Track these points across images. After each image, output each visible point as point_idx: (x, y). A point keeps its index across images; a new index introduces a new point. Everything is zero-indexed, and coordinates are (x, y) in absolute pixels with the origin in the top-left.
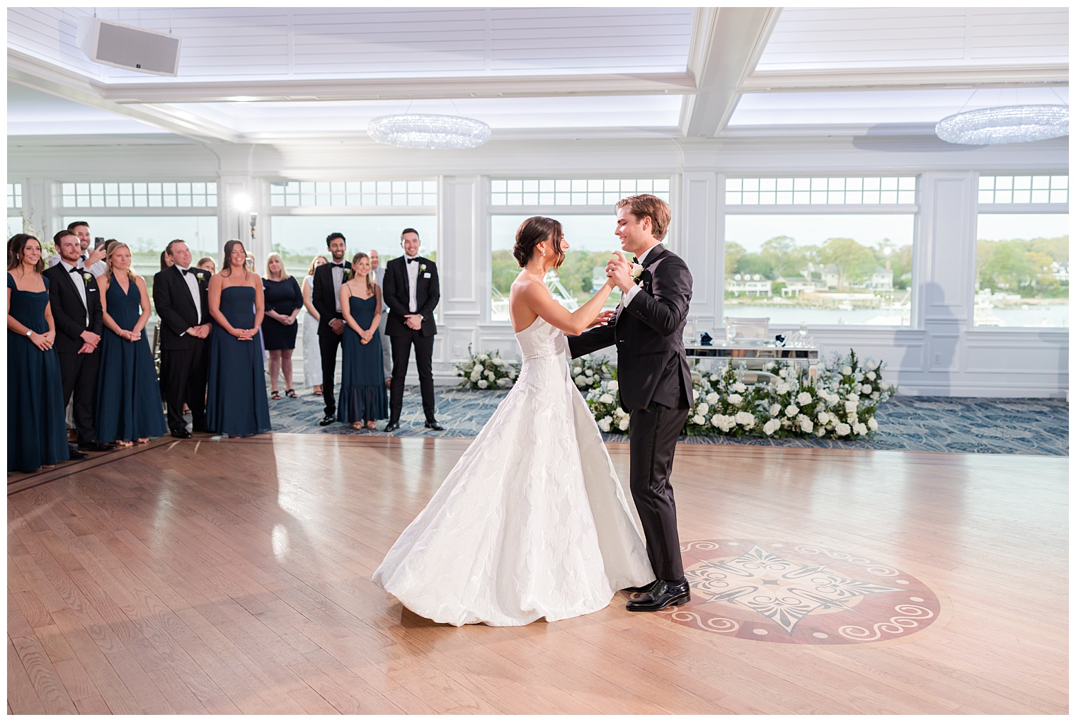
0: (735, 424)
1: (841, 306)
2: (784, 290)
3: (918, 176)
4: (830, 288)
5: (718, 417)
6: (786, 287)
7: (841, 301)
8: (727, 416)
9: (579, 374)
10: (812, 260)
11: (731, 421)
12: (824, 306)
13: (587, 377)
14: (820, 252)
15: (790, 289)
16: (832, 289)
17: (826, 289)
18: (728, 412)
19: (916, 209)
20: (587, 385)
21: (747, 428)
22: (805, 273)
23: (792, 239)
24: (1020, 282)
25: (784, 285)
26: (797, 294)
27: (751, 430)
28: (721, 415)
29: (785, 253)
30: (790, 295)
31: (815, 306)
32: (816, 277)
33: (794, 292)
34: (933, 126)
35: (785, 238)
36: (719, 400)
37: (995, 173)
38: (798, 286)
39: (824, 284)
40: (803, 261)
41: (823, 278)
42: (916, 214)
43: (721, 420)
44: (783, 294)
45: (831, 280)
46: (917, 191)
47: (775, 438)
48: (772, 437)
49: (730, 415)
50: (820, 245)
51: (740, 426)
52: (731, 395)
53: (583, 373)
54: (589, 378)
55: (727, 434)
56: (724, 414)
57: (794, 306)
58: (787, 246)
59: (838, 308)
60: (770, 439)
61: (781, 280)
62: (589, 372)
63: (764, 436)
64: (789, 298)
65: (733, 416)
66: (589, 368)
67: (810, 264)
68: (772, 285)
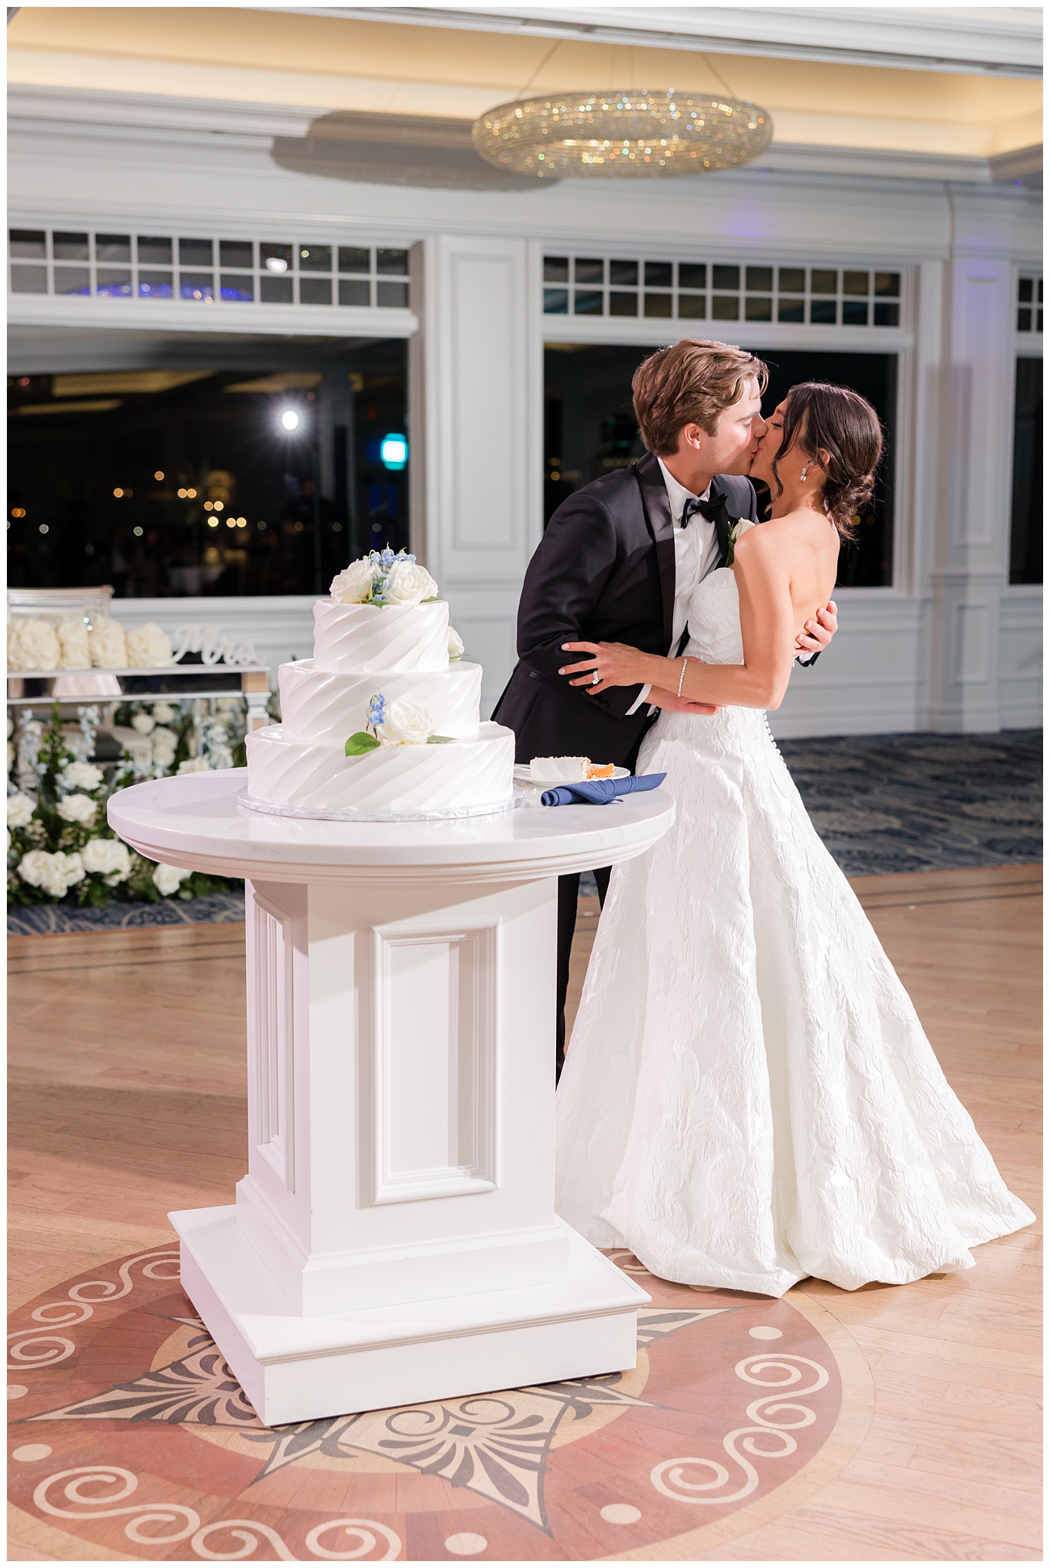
0: (82, 875)
5: (37, 859)
8: (60, 855)
11: (71, 867)
18: (61, 842)
21: (113, 882)
27: (123, 885)
28: (45, 856)
36: (35, 815)
43: (45, 866)
47: (183, 901)
48: (175, 896)
49: (67, 850)
51: (95, 878)
52: (66, 799)
55: (61, 901)
56: (51, 850)
60: (171, 904)
63: (154, 897)
65: (76, 855)
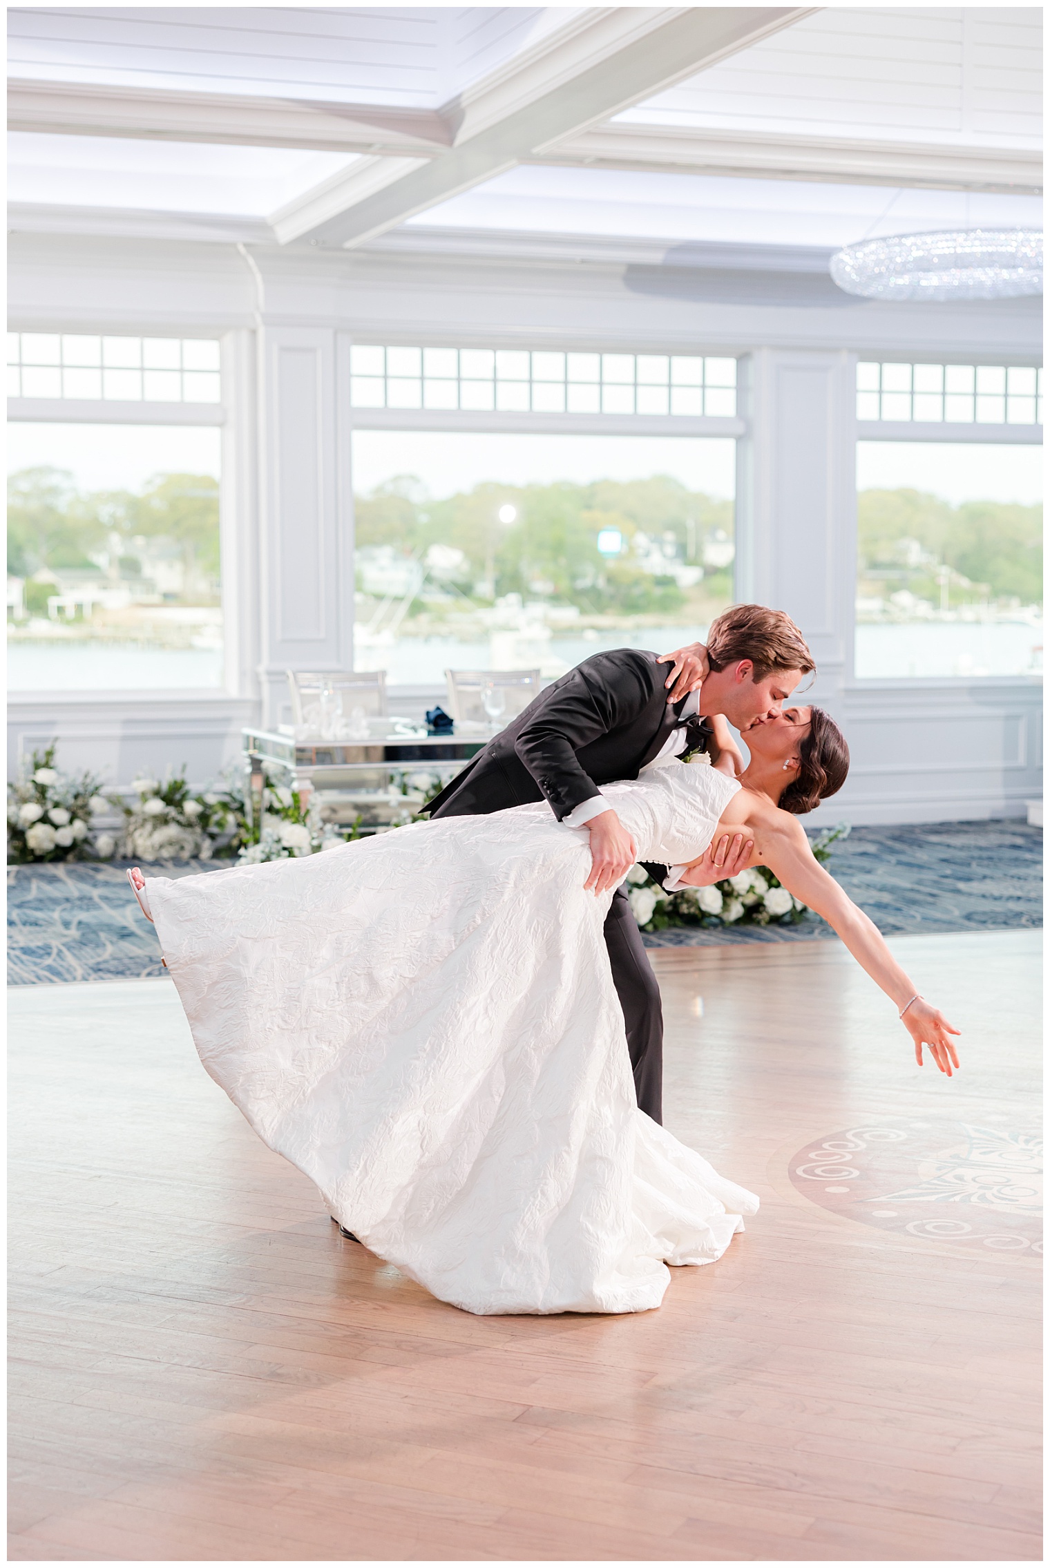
1: (198, 641)
2: (53, 602)
3: (743, 358)
4: (166, 596)
6: (57, 594)
7: (196, 628)
9: (34, 823)
10: (115, 526)
12: (158, 642)
13: (56, 827)
14: (136, 507)
15: (68, 598)
16: (169, 598)
17: (156, 598)
19: (740, 428)
20: (58, 847)
22: (101, 559)
23: (67, 474)
24: (574, 577)
25: (53, 590)
26: (87, 611)
29: (50, 510)
30: (70, 613)
31: (134, 640)
32: (130, 567)
33: (79, 607)
34: (826, 254)
35: (48, 470)
37: (881, 356)
38: (86, 593)
39: (150, 586)
40: (97, 530)
41: (147, 571)
42: (739, 439)
44: (53, 612)
45: (166, 576)
46: (741, 388)
50: (136, 489)
53: (45, 819)
54: (61, 831)
57: (85, 641)
58: (54, 491)
59: (190, 647)
61: (44, 576)
62: (59, 816)
64: (69, 623)
66: (56, 805)
67: (115, 539)
68: (25, 590)
